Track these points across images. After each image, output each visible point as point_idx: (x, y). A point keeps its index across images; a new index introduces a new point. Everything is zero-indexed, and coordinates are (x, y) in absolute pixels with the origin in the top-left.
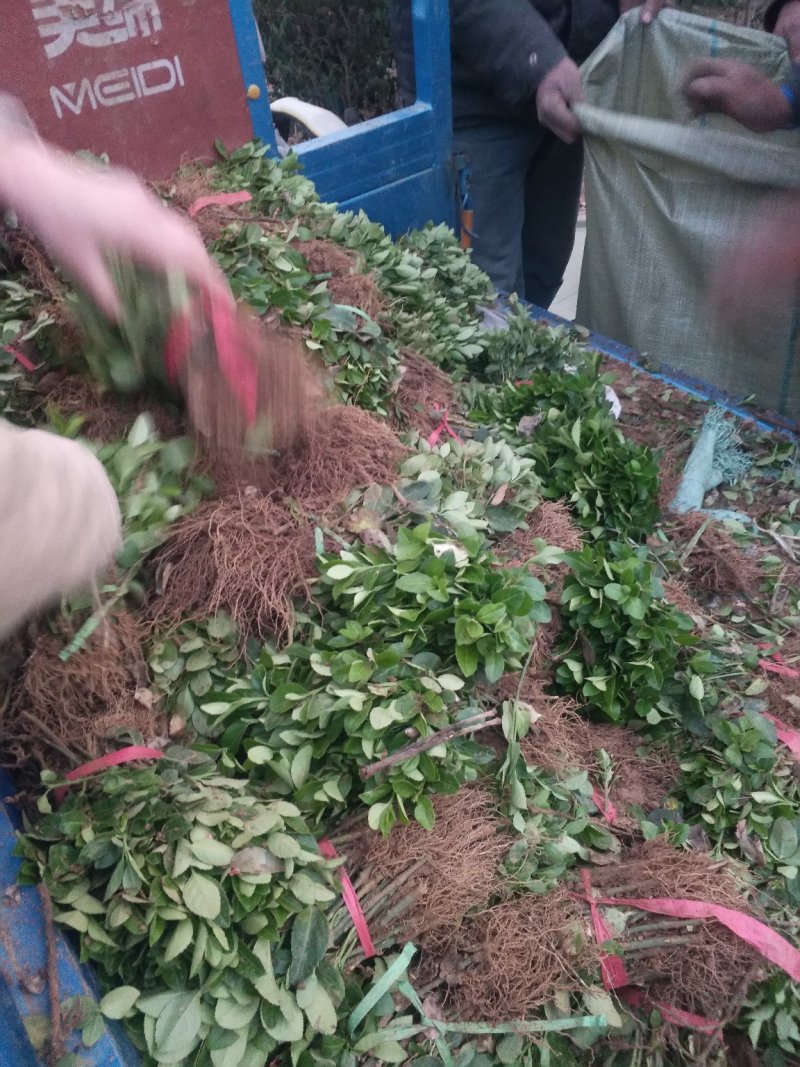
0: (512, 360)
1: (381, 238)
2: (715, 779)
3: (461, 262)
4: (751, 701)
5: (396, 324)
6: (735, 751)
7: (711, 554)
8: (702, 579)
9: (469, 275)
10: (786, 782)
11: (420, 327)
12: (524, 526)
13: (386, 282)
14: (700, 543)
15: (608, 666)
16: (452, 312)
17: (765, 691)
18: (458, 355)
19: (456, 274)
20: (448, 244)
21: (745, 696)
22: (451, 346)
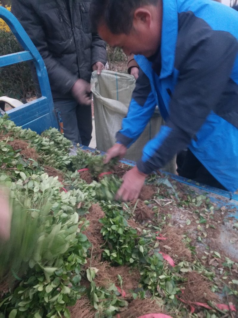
0: (79, 164)
1: (36, 135)
2: (149, 275)
3: (61, 138)
4: (156, 249)
5: (43, 159)
6: (153, 265)
7: (140, 210)
8: (139, 217)
9: (64, 141)
10: (167, 270)
11: (51, 159)
12: (88, 212)
13: (39, 147)
14: (137, 207)
15: (116, 249)
16: (60, 152)
17: (159, 246)
18: (63, 164)
19: (60, 141)
20: (57, 133)
21: (154, 248)
22: (61, 162)
